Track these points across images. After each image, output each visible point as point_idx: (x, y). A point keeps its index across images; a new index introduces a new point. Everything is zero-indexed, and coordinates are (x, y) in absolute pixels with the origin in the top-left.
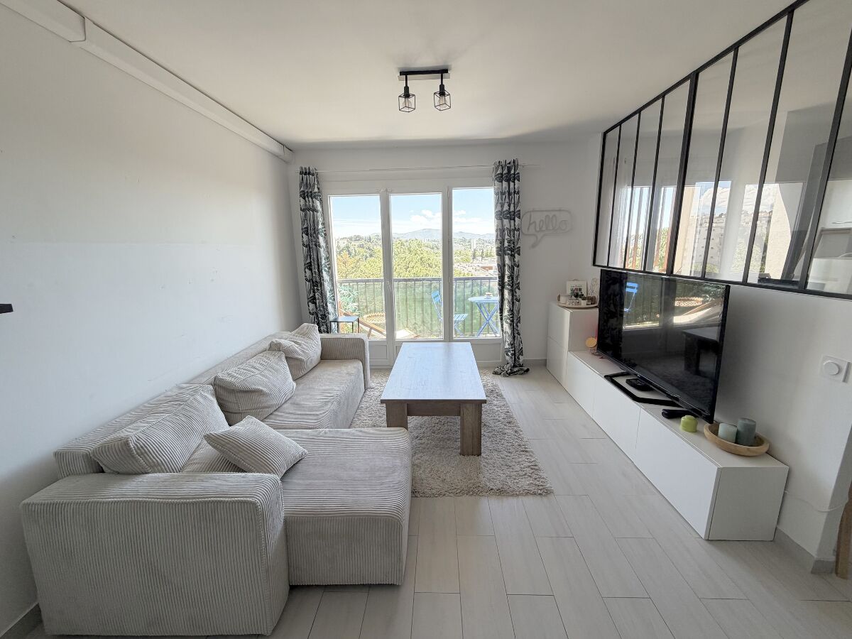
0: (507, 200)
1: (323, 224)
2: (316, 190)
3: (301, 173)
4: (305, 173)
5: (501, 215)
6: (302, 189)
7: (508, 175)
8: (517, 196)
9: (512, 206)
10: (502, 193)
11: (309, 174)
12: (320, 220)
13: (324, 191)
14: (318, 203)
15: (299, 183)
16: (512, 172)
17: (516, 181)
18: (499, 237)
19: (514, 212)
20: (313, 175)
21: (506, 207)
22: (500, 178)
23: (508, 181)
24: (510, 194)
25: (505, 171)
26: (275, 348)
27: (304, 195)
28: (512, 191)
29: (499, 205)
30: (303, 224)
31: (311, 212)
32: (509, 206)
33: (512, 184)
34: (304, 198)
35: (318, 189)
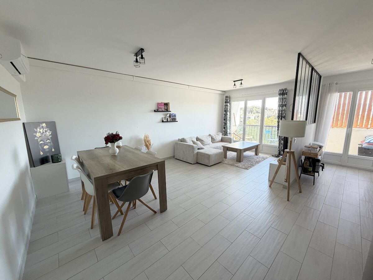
1: (230, 109)
3: (226, 97)
5: (280, 106)
8: (285, 100)
9: (283, 102)
10: (281, 99)
14: (228, 104)
15: (225, 100)
17: (285, 95)
18: (278, 113)
19: (284, 105)
20: (229, 97)
22: (280, 94)
25: (282, 92)
26: (209, 135)
29: (279, 103)
30: (224, 110)
31: (227, 106)
34: (226, 103)
35: (229, 100)
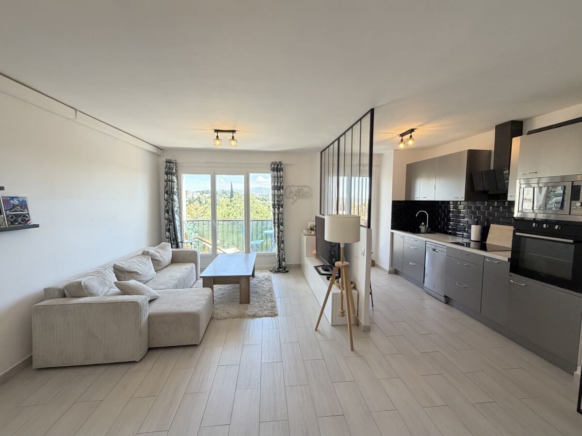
0: (276, 180)
1: (177, 189)
2: (174, 171)
3: (166, 162)
4: (169, 162)
5: (274, 188)
6: (166, 170)
7: (277, 168)
8: (281, 179)
9: (279, 183)
10: (275, 177)
11: (171, 162)
12: (176, 187)
13: (179, 172)
14: (174, 178)
15: (164, 167)
16: (279, 167)
17: (281, 172)
18: (273, 199)
19: (280, 186)
20: (173, 163)
21: (276, 184)
22: (273, 170)
23: (277, 171)
24: (278, 177)
25: (276, 167)
26: (145, 253)
27: (167, 173)
28: (279, 176)
29: (273, 183)
30: (165, 189)
31: (171, 183)
32: (278, 183)
33: (279, 173)
34: (167, 175)
35: (176, 170)
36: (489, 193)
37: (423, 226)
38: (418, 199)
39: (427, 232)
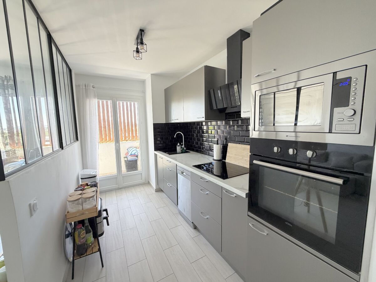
36: (227, 112)
37: (179, 146)
38: (173, 122)
39: (183, 152)
